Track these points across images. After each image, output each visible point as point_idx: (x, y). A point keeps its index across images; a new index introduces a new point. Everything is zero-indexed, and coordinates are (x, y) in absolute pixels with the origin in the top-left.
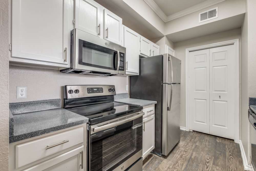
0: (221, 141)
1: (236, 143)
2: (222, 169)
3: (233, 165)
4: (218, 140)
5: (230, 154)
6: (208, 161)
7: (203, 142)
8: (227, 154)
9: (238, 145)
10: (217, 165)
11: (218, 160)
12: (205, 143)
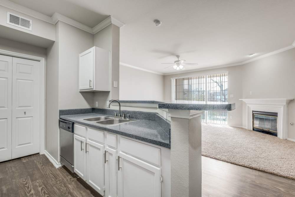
0: (27, 160)
1: (42, 155)
2: (42, 179)
3: (48, 171)
4: (24, 161)
5: (41, 165)
6: (25, 183)
7: (8, 171)
8: (39, 167)
9: (44, 156)
10: (36, 179)
11: (35, 176)
12: (11, 171)
